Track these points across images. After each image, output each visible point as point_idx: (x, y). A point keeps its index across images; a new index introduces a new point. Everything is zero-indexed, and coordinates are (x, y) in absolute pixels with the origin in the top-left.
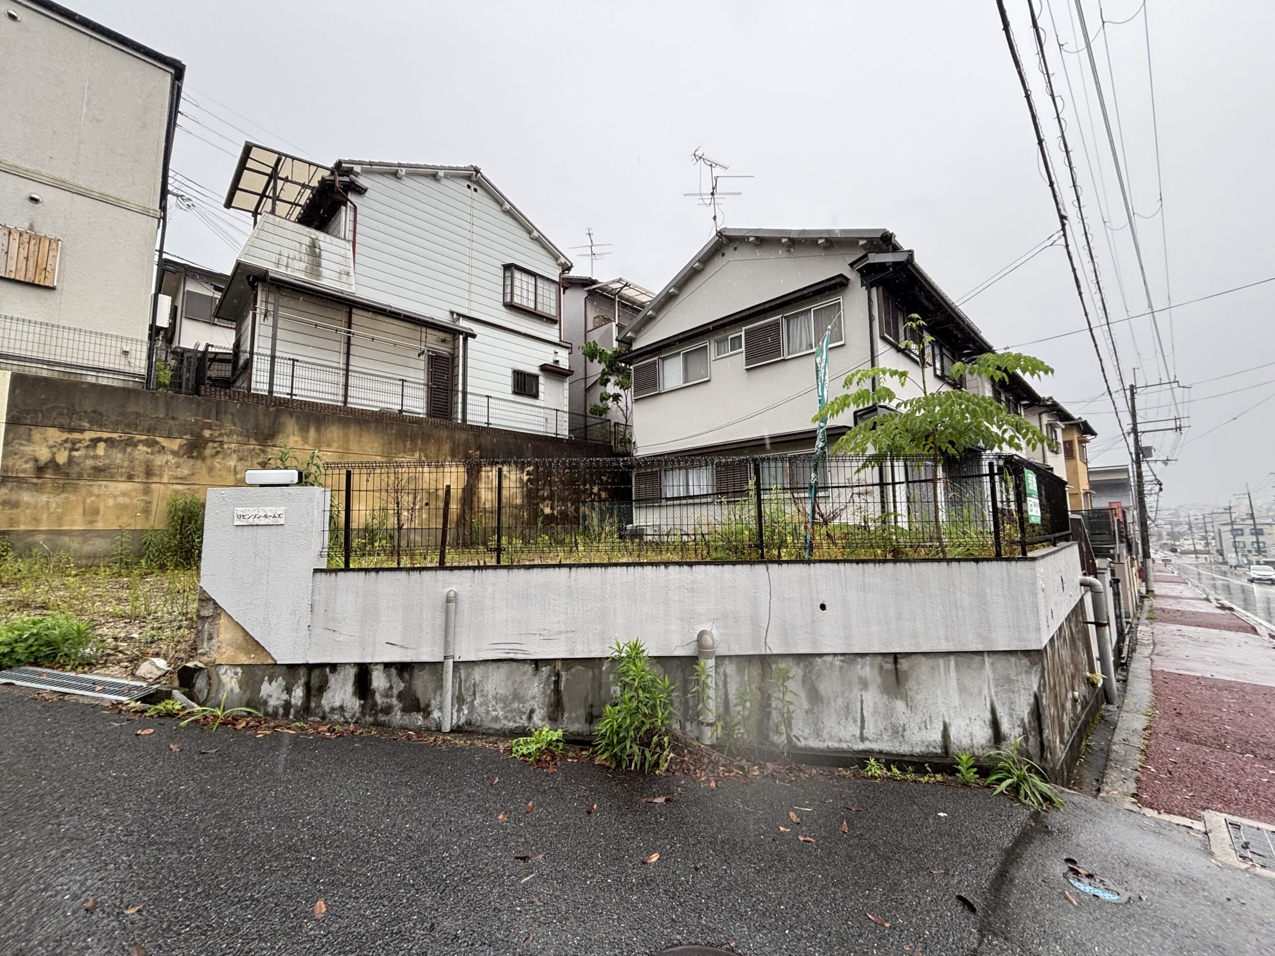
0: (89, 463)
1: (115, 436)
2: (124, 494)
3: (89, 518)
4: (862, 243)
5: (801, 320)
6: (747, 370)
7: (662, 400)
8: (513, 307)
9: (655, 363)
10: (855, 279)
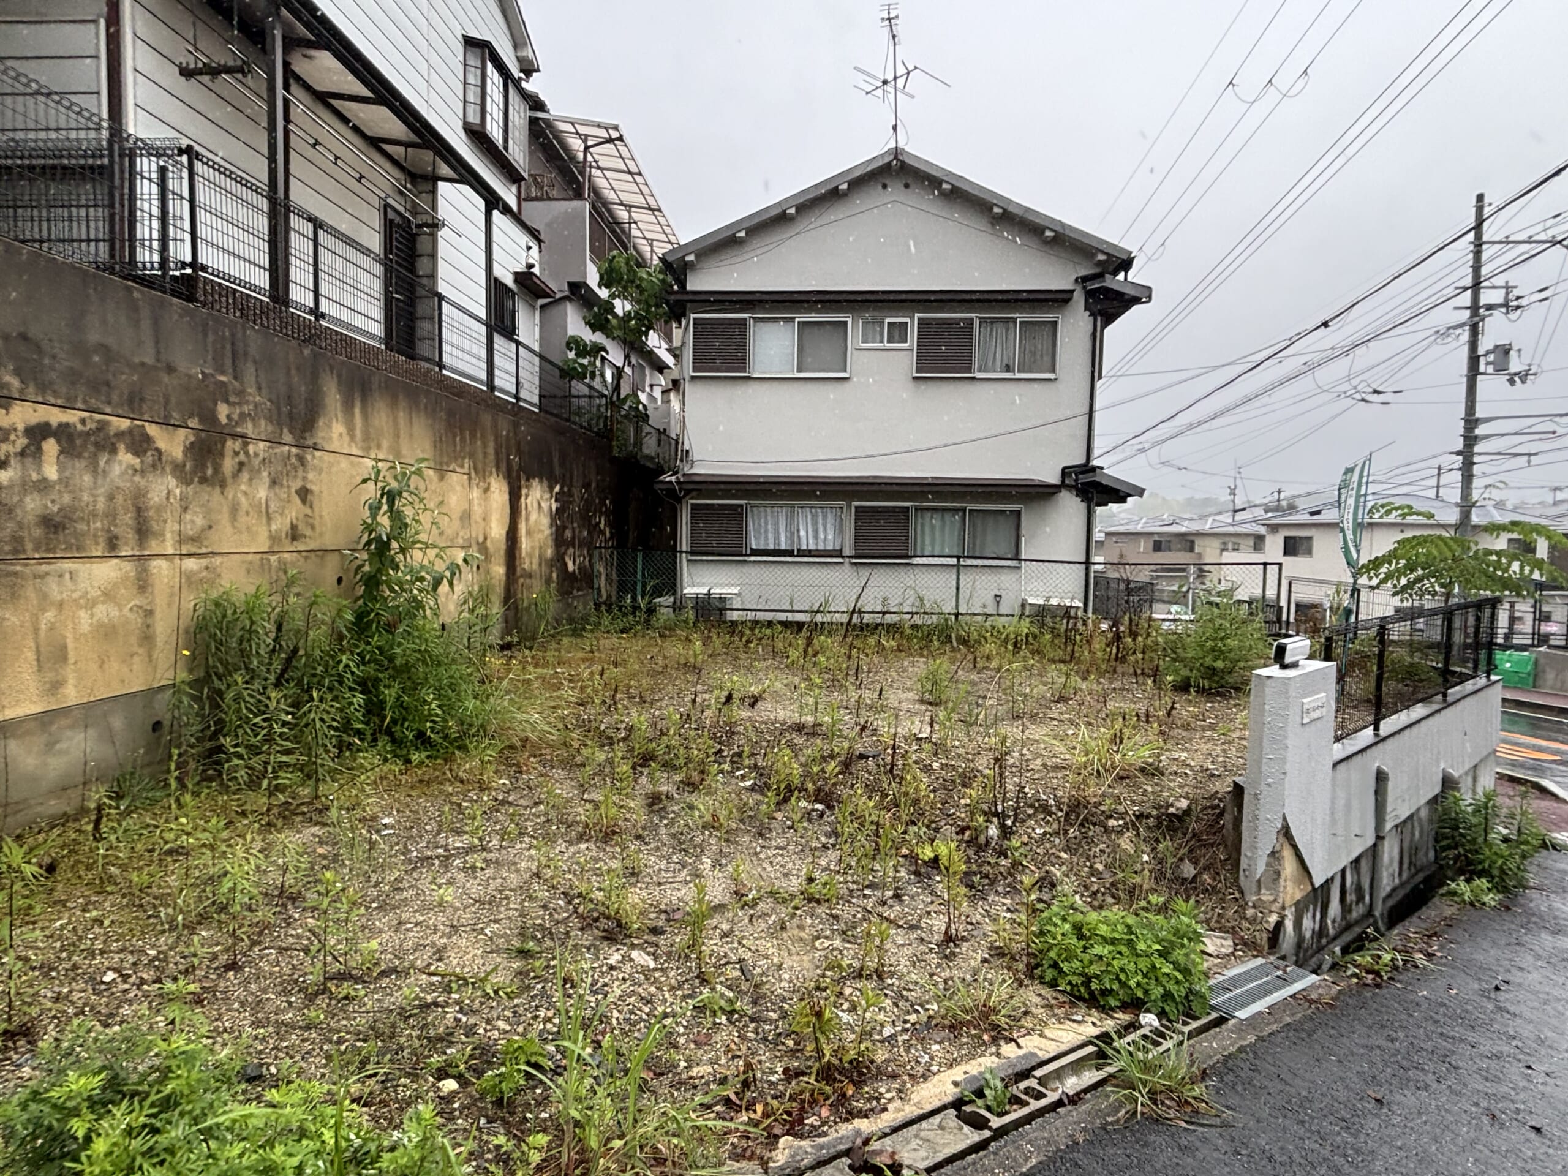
0: (33, 505)
1: (72, 417)
2: (108, 595)
3: (50, 676)
4: (1101, 257)
5: (1000, 329)
6: (915, 378)
7: (752, 389)
8: (477, 135)
9: (743, 323)
10: (1079, 298)
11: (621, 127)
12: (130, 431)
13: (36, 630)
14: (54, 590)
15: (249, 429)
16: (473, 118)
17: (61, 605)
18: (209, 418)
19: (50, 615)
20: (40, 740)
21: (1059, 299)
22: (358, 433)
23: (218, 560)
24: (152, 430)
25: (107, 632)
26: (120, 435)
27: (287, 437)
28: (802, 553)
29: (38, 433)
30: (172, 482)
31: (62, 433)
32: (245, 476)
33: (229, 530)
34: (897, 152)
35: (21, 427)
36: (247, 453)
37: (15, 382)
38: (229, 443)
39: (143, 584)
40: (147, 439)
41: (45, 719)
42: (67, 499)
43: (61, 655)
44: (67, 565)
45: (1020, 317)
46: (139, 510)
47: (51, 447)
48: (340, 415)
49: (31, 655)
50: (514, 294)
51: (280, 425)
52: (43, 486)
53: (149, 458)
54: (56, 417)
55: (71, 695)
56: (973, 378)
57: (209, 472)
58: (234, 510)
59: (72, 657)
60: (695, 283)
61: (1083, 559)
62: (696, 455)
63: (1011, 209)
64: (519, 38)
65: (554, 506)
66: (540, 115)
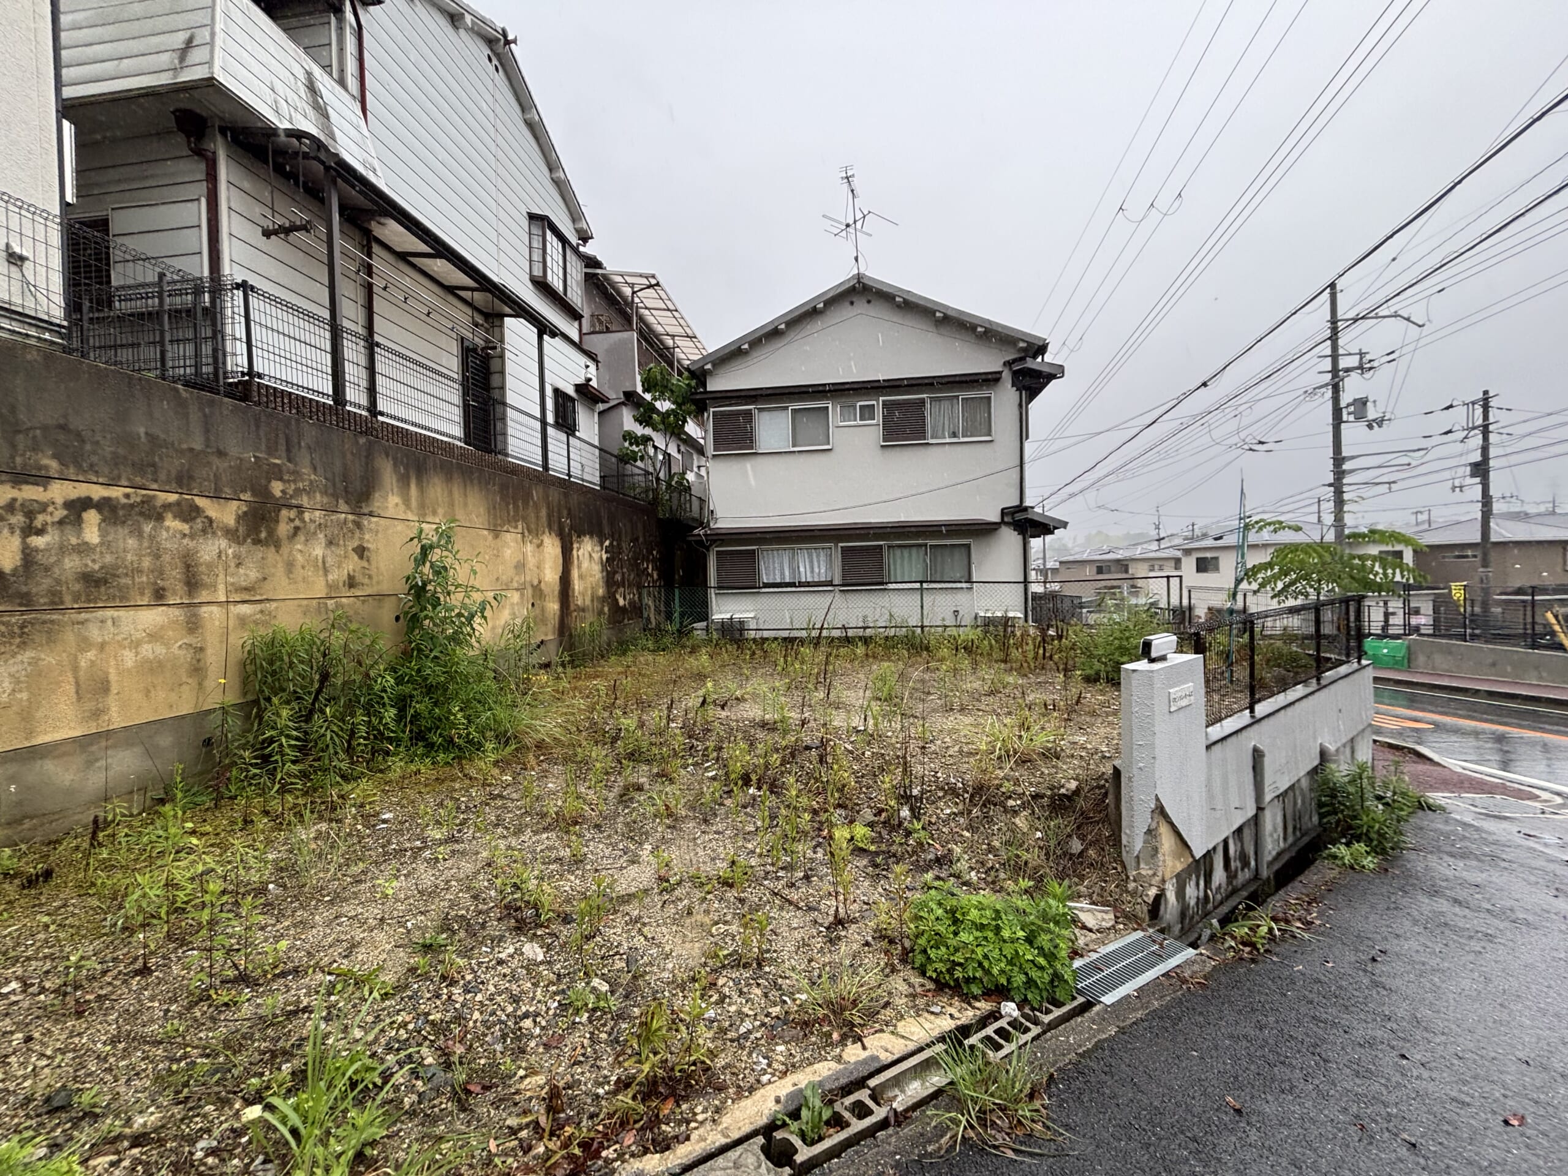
0: (71, 564)
1: (116, 493)
2: (154, 636)
3: (90, 705)
4: (1022, 345)
5: (946, 404)
6: (882, 446)
7: (760, 460)
8: (541, 285)
9: (749, 413)
10: (1007, 376)
11: (657, 275)
12: (178, 503)
13: (75, 669)
14: (94, 633)
15: (305, 501)
16: (538, 272)
17: (102, 646)
18: (264, 493)
19: (91, 655)
20: (79, 760)
21: (991, 380)
22: (414, 503)
23: (274, 605)
24: (200, 502)
25: (154, 667)
26: (167, 506)
27: (343, 506)
28: (801, 584)
29: (77, 508)
30: (223, 543)
31: (105, 506)
32: (301, 538)
33: (284, 581)
34: (859, 277)
35: (59, 501)
36: (303, 521)
37: (54, 464)
38: (284, 513)
39: (193, 625)
40: (197, 510)
41: (83, 743)
42: (108, 559)
43: (103, 687)
44: (109, 613)
45: (963, 395)
46: (188, 567)
47: (92, 517)
48: (395, 490)
49: (71, 689)
50: (572, 400)
51: (336, 496)
52: (84, 549)
53: (199, 524)
54: (98, 492)
55: (116, 718)
56: (927, 444)
57: (263, 535)
58: (290, 566)
59: (114, 689)
60: (715, 384)
61: (1022, 580)
62: (719, 513)
63: (949, 313)
64: (576, 215)
65: (604, 557)
66: (599, 271)
